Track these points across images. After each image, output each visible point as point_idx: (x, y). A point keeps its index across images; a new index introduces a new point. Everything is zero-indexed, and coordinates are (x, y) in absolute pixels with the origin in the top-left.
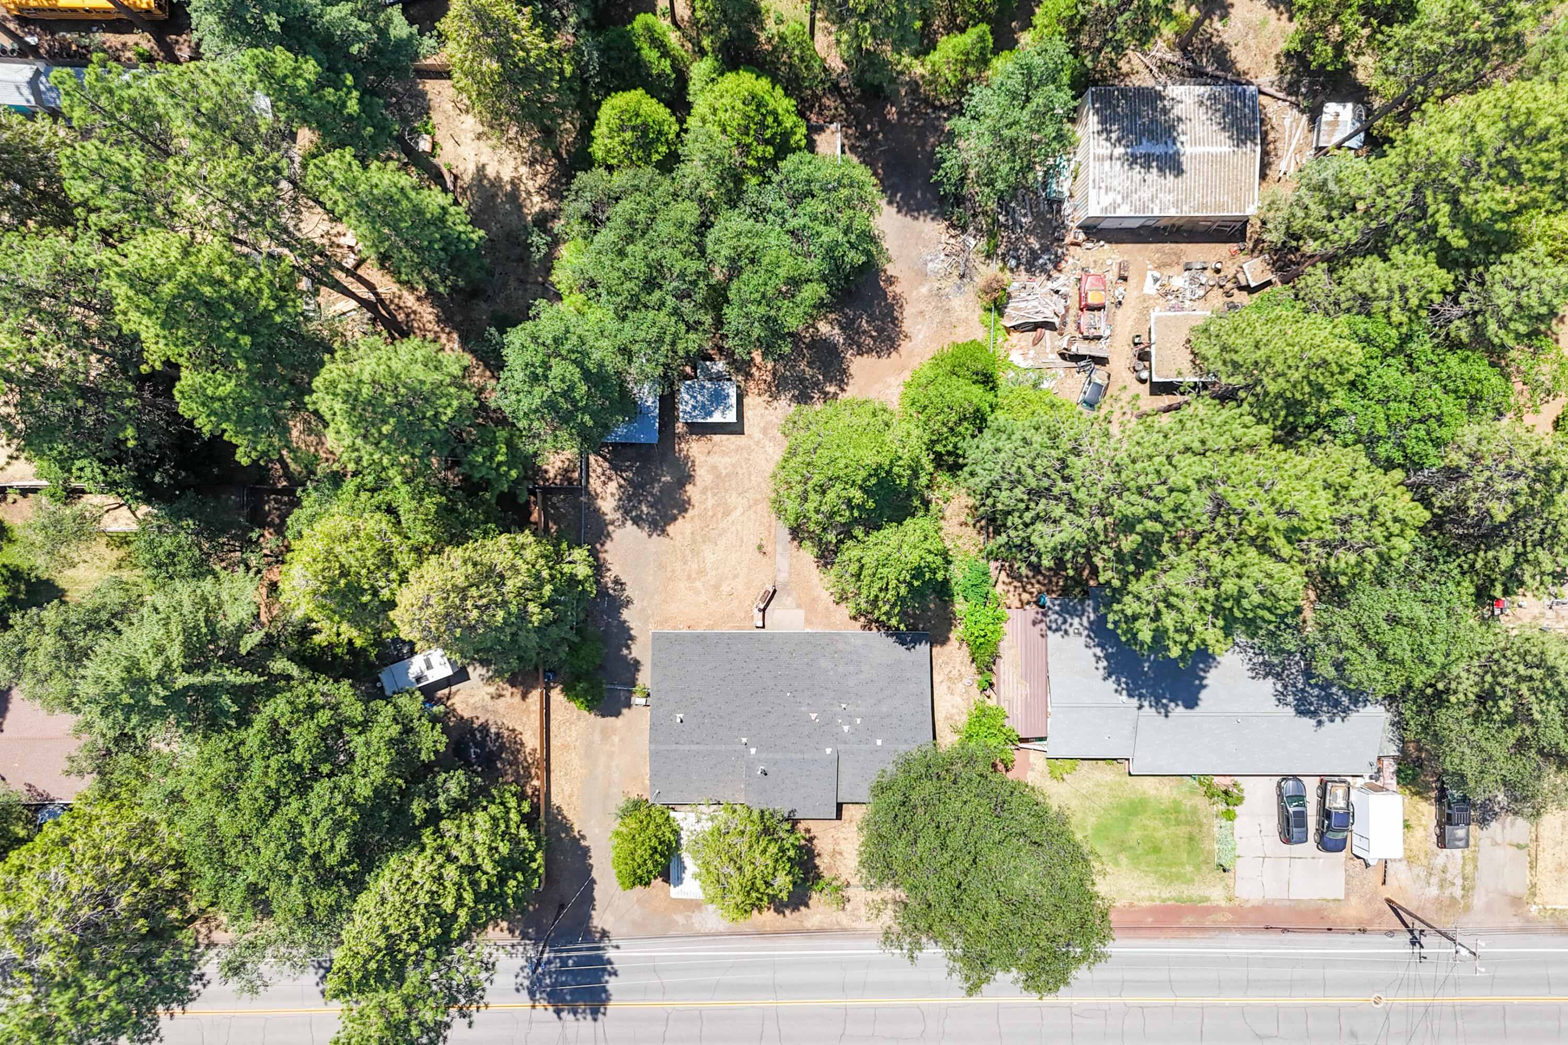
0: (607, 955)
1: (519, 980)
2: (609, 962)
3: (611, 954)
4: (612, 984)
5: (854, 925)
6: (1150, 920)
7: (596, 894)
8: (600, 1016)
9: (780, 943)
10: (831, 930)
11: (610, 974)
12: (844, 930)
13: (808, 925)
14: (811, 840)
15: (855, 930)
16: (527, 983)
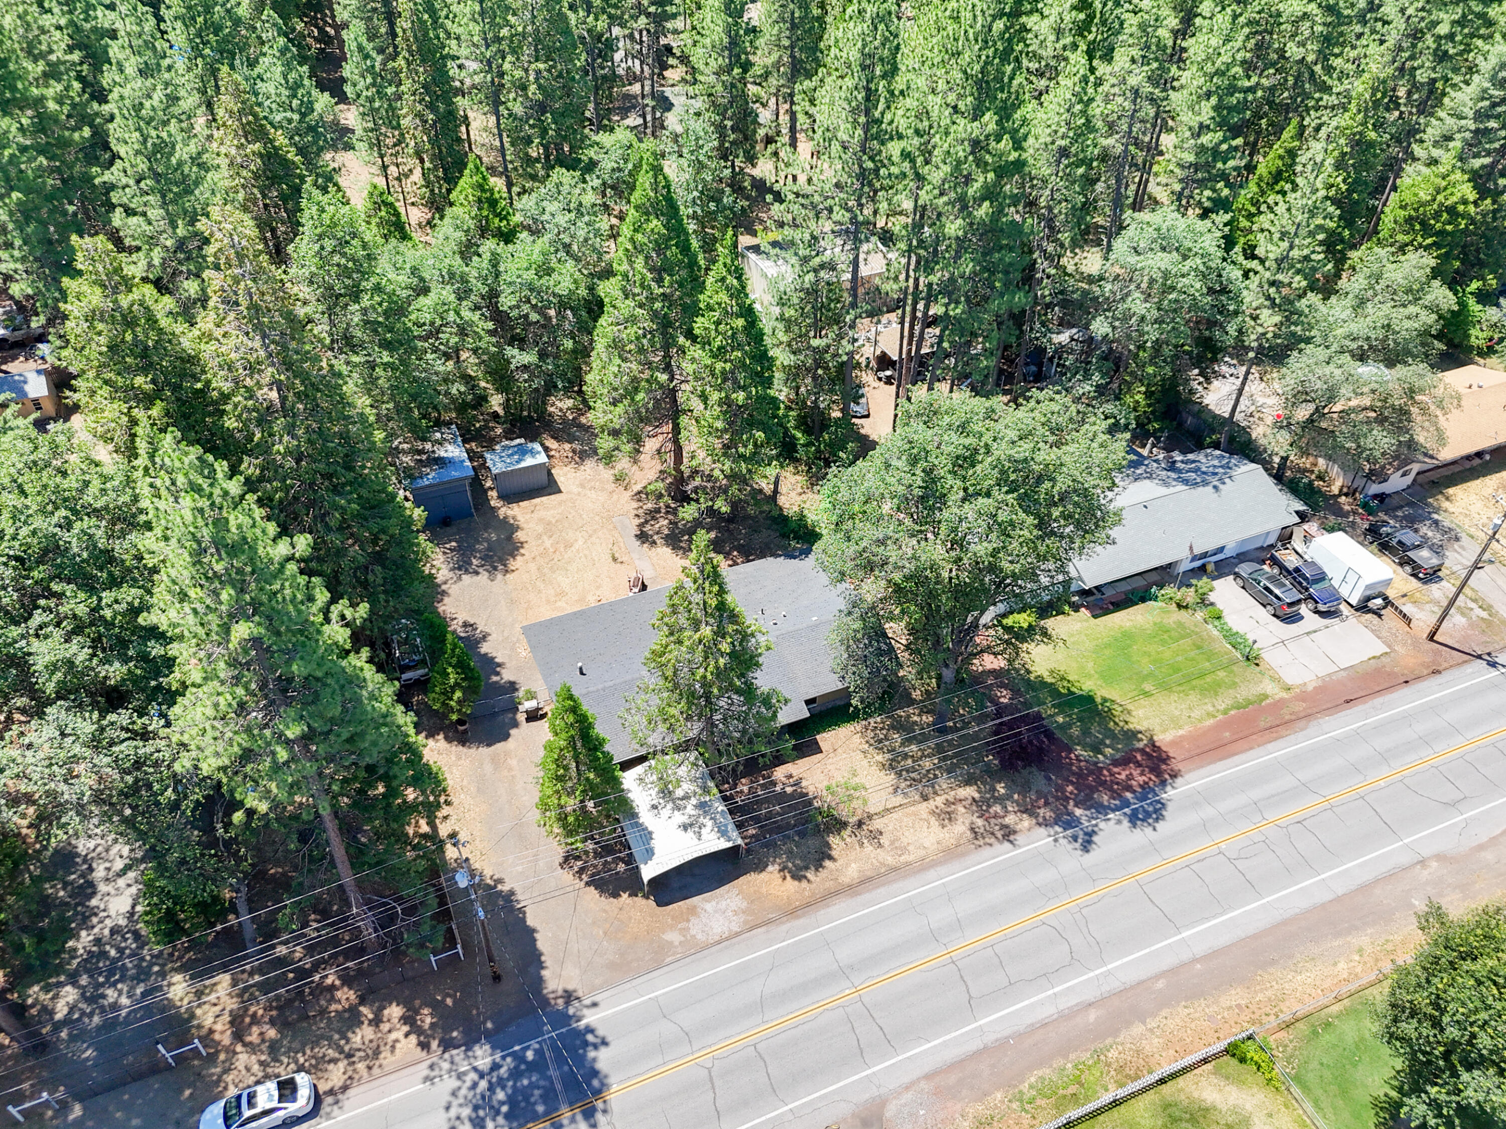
0: (582, 1024)
1: (453, 1112)
2: (590, 1030)
3: (590, 1018)
4: (603, 1059)
5: (902, 859)
6: (1227, 734)
7: (541, 945)
8: (600, 1117)
9: (822, 914)
10: (879, 876)
11: (596, 1047)
12: (895, 869)
13: (845, 880)
14: (797, 784)
15: (908, 864)
16: (466, 1112)
